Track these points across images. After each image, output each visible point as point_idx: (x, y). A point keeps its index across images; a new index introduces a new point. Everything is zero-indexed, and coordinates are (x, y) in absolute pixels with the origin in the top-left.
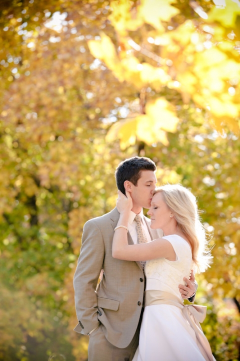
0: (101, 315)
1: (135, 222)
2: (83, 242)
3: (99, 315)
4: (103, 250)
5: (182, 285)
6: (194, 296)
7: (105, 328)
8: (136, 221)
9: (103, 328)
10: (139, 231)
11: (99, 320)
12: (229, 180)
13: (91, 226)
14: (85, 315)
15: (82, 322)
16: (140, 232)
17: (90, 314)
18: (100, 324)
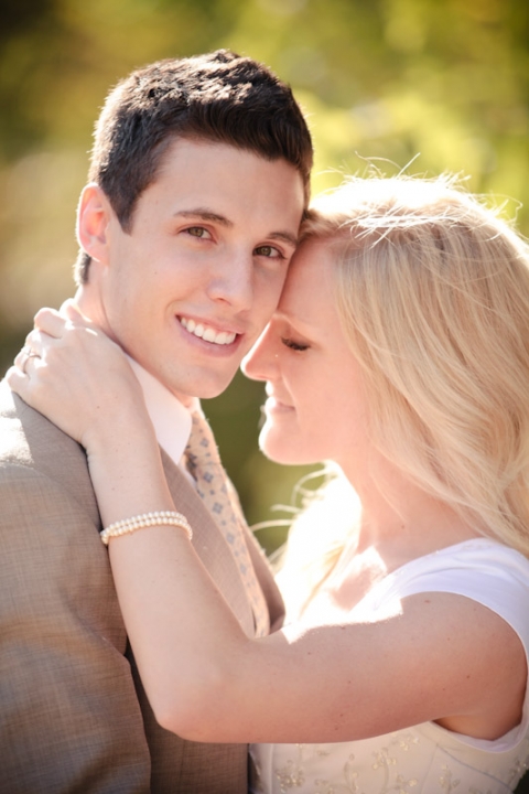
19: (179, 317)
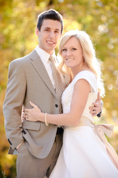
2: (9, 78)
3: (24, 133)
4: (25, 84)
6: (101, 113)
8: (50, 60)
10: (53, 68)
11: (23, 137)
14: (13, 134)
15: (10, 140)
17: (16, 133)
18: (25, 140)
19: (47, 41)
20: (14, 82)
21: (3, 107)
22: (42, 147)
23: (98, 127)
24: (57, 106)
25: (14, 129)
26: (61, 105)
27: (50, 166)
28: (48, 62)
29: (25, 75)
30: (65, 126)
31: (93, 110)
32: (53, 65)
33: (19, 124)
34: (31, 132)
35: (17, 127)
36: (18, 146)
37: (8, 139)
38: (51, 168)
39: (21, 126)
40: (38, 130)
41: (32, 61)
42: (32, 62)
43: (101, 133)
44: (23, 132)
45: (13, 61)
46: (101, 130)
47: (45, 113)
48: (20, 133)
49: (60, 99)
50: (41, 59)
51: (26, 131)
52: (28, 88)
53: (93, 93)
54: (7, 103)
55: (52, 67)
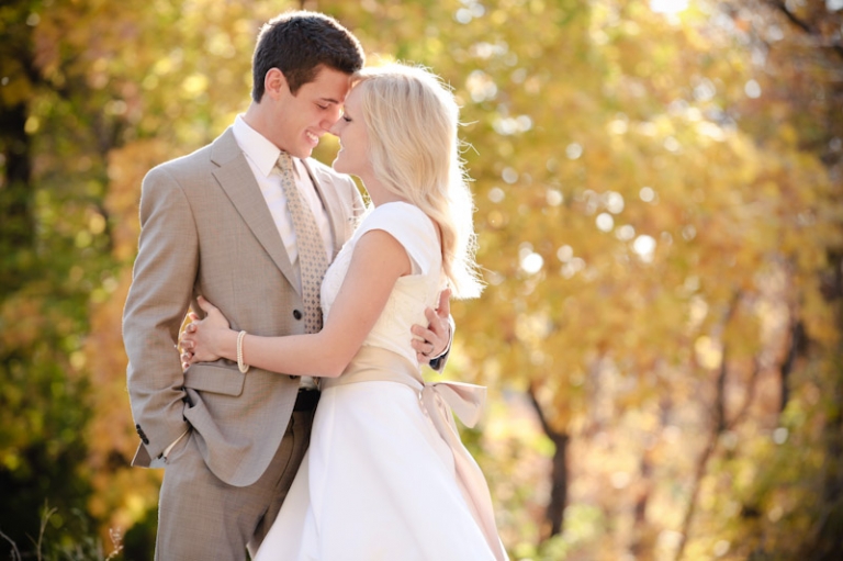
0: (191, 406)
1: (277, 170)
2: (143, 223)
3: (187, 405)
4: (193, 243)
5: (420, 327)
6: (443, 357)
7: (202, 439)
8: (280, 168)
9: (197, 439)
10: (288, 192)
11: (185, 419)
12: (533, 86)
13: (159, 182)
14: (150, 408)
15: (143, 428)
16: (292, 194)
17: (162, 405)
18: (190, 429)
20: (157, 239)
21: (124, 320)
22: (247, 450)
23: (435, 391)
24: (298, 315)
25: (156, 392)
26: (316, 313)
27: (267, 511)
28: (271, 173)
29: (193, 216)
30: (326, 379)
31: (426, 342)
32: (289, 184)
33: (174, 376)
34: (213, 401)
35: (167, 387)
36: (167, 447)
37: (138, 427)
38: (269, 516)
39: (179, 382)
40: (237, 394)
41: (218, 169)
42: (216, 171)
43: (442, 411)
44: (188, 401)
45: (155, 168)
46: (444, 401)
47: (239, 331)
48: (176, 406)
49: (315, 293)
50: (246, 162)
51: (194, 396)
52: (205, 257)
53: (418, 276)
54: (136, 306)
55: (285, 190)
